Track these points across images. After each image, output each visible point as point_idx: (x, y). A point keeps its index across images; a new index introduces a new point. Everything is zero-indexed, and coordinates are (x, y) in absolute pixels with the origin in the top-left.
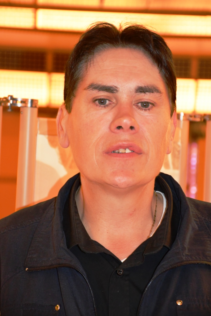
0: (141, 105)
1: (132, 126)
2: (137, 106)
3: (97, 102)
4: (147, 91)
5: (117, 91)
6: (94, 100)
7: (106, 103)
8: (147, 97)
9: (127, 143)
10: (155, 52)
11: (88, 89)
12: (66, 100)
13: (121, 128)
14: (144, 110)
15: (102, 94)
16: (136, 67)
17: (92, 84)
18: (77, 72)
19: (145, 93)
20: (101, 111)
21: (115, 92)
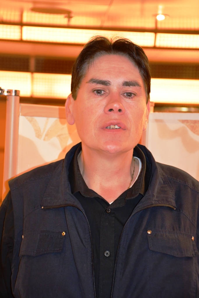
0: (126, 94)
1: (120, 109)
2: (124, 95)
3: (95, 92)
4: (131, 85)
5: (110, 84)
6: (93, 90)
7: (101, 93)
8: (130, 89)
9: (116, 121)
10: (137, 58)
11: (89, 82)
12: (73, 91)
13: (112, 110)
14: (128, 98)
15: (99, 86)
16: (123, 68)
17: (92, 79)
18: (81, 71)
19: (129, 86)
20: (98, 98)
21: (108, 85)
